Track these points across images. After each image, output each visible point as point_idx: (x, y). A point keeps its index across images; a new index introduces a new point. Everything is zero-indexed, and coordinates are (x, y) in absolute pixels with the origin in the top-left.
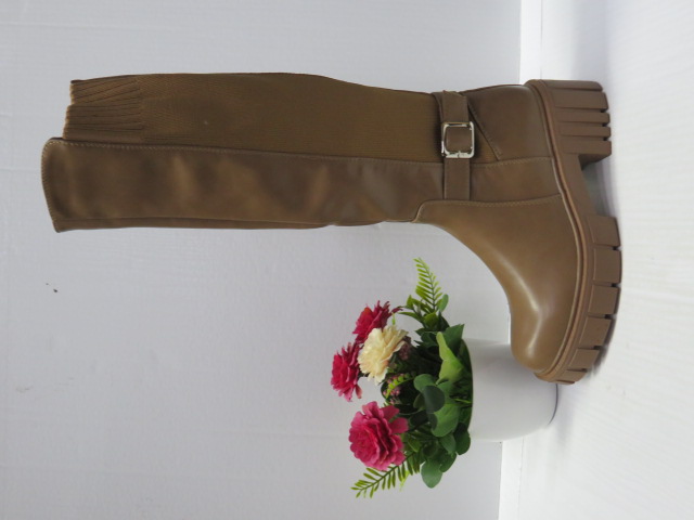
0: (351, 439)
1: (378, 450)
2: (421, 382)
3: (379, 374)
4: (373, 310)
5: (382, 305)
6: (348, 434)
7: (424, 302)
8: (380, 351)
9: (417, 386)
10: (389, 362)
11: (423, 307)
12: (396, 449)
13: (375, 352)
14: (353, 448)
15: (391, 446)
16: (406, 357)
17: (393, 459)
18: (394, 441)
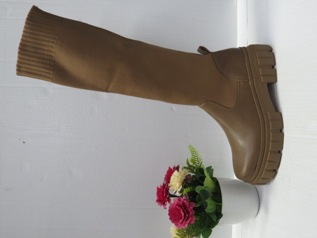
0: (169, 214)
1: (183, 215)
2: (198, 189)
3: (179, 188)
4: (172, 168)
5: (176, 166)
7: (194, 165)
8: (178, 177)
10: (183, 183)
11: (194, 167)
12: (191, 213)
13: (176, 178)
14: (170, 219)
15: (189, 213)
16: (190, 182)
17: (190, 219)
18: (190, 210)
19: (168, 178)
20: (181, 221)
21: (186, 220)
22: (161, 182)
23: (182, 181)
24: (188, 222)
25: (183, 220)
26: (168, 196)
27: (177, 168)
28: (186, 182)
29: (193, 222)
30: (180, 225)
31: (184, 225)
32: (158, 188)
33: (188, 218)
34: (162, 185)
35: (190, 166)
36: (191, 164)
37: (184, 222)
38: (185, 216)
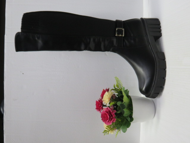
0: (101, 117)
1: (109, 117)
2: (119, 103)
3: (108, 102)
4: (105, 90)
5: (107, 89)
6: (101, 116)
7: (118, 88)
8: (107, 96)
9: (118, 105)
10: (111, 99)
11: (118, 89)
12: (113, 116)
13: (106, 96)
14: (102, 120)
15: (112, 116)
16: (114, 98)
17: (113, 120)
18: (113, 114)
19: (102, 96)
20: (108, 121)
21: (111, 120)
22: (98, 98)
23: (110, 98)
24: (112, 121)
25: (109, 120)
26: (102, 106)
27: (108, 90)
28: (113, 99)
29: (115, 121)
30: (107, 123)
31: (110, 123)
32: (96, 101)
33: (112, 119)
34: (99, 100)
35: (115, 89)
36: (116, 87)
37: (110, 121)
38: (110, 118)
